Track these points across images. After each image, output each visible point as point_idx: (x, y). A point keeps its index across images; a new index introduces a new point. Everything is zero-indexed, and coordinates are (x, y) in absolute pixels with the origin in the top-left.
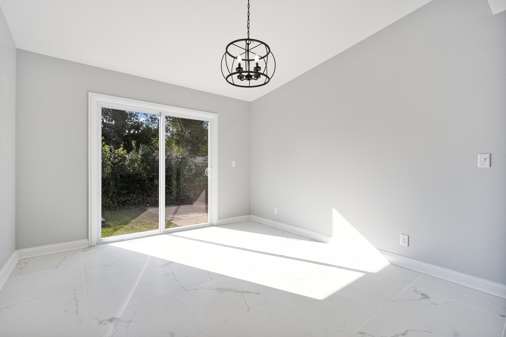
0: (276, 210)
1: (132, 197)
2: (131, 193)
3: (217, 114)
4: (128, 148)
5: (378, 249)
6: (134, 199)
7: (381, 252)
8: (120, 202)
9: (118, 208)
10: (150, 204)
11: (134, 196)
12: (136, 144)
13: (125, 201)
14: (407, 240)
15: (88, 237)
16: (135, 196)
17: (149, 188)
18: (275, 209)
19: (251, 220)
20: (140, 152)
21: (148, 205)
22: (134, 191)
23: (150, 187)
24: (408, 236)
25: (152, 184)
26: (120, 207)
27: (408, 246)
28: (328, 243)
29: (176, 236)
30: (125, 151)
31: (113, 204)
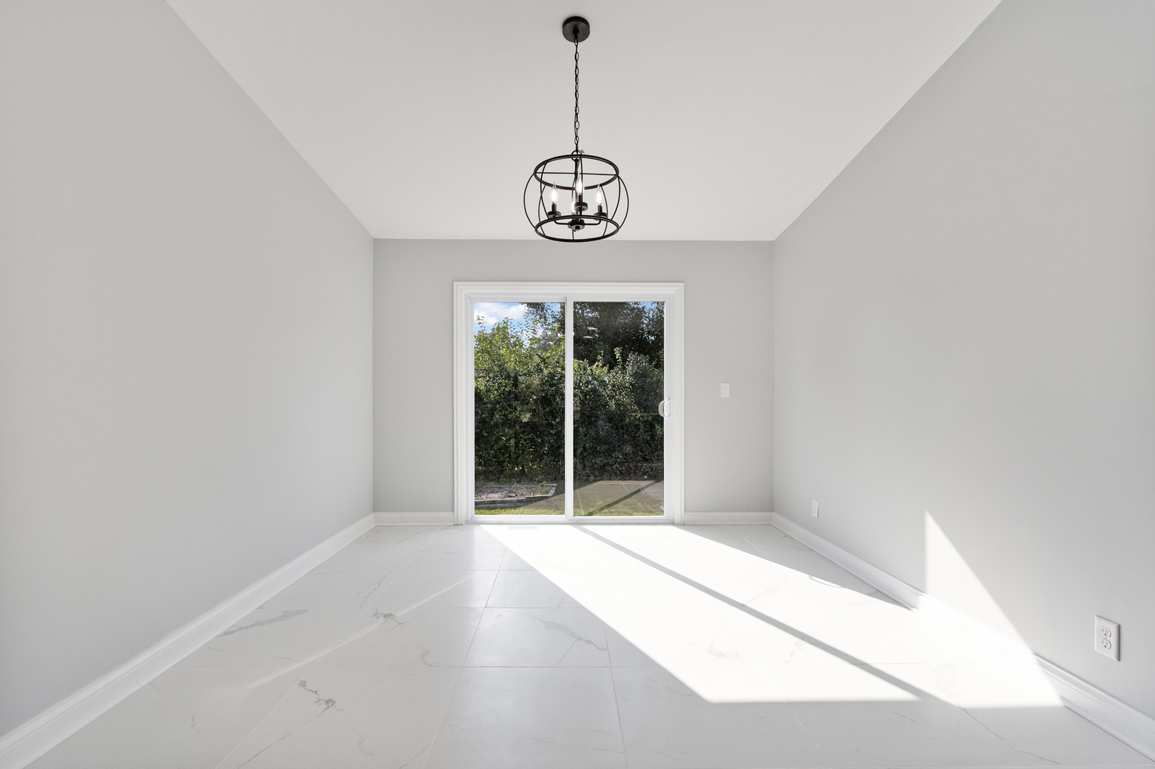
0: (815, 503)
1: (616, 458)
2: (615, 451)
3: (682, 284)
4: (611, 363)
5: (1036, 654)
6: (619, 464)
7: (1041, 665)
8: (596, 466)
9: (592, 478)
10: (649, 476)
11: (619, 458)
12: (622, 355)
13: (604, 465)
14: (1113, 639)
15: (453, 510)
16: (621, 457)
17: (647, 443)
18: (814, 501)
19: (774, 525)
20: (629, 368)
21: (646, 477)
22: (619, 446)
23: (647, 440)
24: (1119, 628)
25: (652, 435)
26: (595, 476)
27: (1119, 659)
28: (914, 609)
29: (585, 531)
30: (606, 369)
31: (584, 469)
